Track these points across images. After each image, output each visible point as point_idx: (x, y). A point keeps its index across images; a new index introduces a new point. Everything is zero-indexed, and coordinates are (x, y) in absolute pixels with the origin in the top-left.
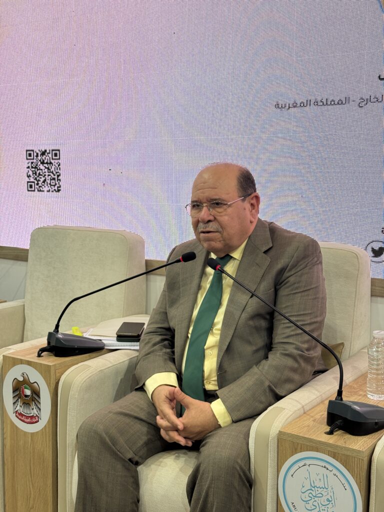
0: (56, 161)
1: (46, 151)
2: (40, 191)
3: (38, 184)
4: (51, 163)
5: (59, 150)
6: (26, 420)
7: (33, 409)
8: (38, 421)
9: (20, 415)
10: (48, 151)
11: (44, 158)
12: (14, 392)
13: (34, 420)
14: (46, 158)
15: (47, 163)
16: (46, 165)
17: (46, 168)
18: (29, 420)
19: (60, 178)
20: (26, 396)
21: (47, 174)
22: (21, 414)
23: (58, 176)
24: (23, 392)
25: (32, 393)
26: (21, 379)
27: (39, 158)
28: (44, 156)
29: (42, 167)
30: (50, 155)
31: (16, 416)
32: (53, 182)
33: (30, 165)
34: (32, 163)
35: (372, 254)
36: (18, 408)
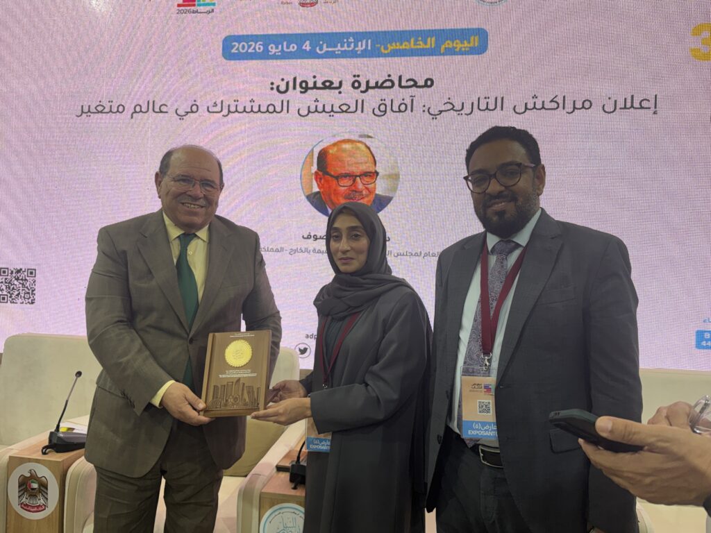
0: (32, 279)
1: (21, 269)
2: (13, 302)
3: (11, 297)
4: (26, 280)
5: (35, 270)
6: (31, 509)
7: (39, 499)
8: (45, 509)
9: (25, 507)
10: (23, 270)
11: (19, 275)
12: (19, 487)
13: (40, 509)
14: (22, 276)
15: (22, 280)
16: (21, 281)
17: (20, 283)
18: (35, 509)
19: (34, 292)
20: (33, 489)
21: (21, 288)
22: (26, 505)
23: (33, 291)
24: (30, 486)
25: (39, 486)
26: (28, 475)
27: (14, 275)
28: (19, 274)
29: (16, 282)
30: (26, 273)
31: (22, 507)
32: (27, 296)
33: (3, 280)
34: (6, 279)
35: (299, 353)
36: (24, 500)
